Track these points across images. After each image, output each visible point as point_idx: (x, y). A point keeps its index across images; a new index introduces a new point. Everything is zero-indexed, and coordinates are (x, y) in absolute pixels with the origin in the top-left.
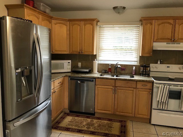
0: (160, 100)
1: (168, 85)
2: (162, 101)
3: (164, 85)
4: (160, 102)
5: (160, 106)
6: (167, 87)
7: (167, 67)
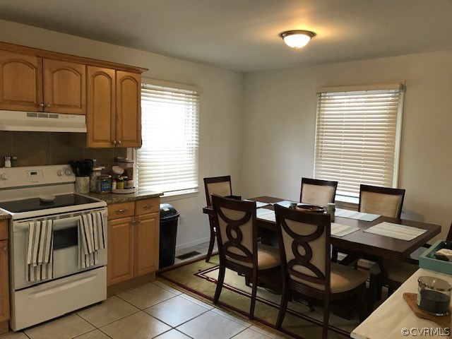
0: (35, 261)
1: (48, 219)
2: (40, 261)
3: (41, 220)
4: (36, 265)
5: (35, 276)
6: (47, 224)
7: (32, 174)
